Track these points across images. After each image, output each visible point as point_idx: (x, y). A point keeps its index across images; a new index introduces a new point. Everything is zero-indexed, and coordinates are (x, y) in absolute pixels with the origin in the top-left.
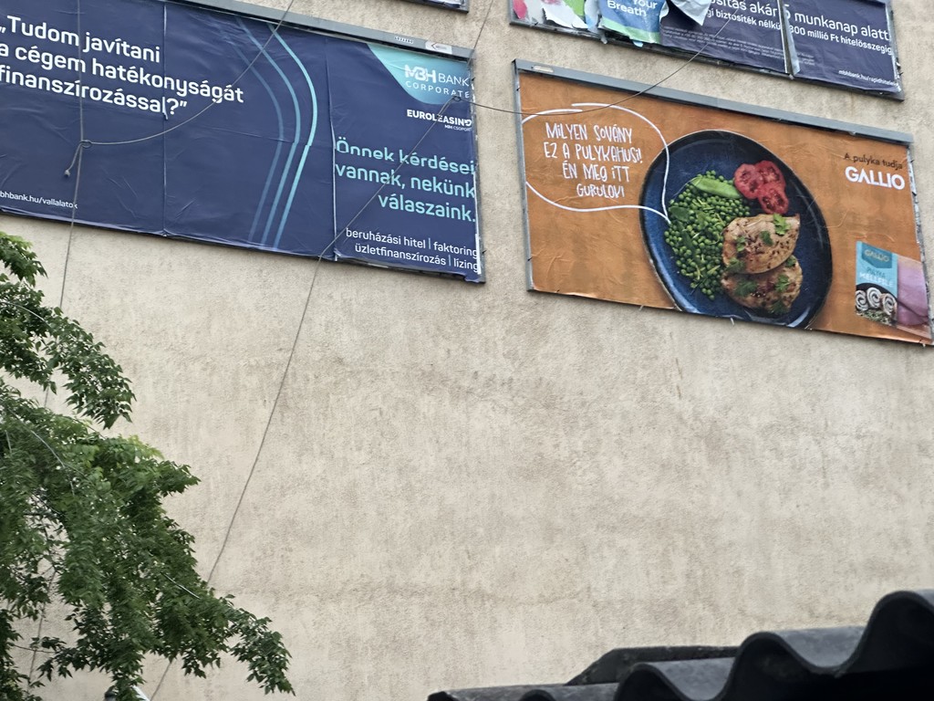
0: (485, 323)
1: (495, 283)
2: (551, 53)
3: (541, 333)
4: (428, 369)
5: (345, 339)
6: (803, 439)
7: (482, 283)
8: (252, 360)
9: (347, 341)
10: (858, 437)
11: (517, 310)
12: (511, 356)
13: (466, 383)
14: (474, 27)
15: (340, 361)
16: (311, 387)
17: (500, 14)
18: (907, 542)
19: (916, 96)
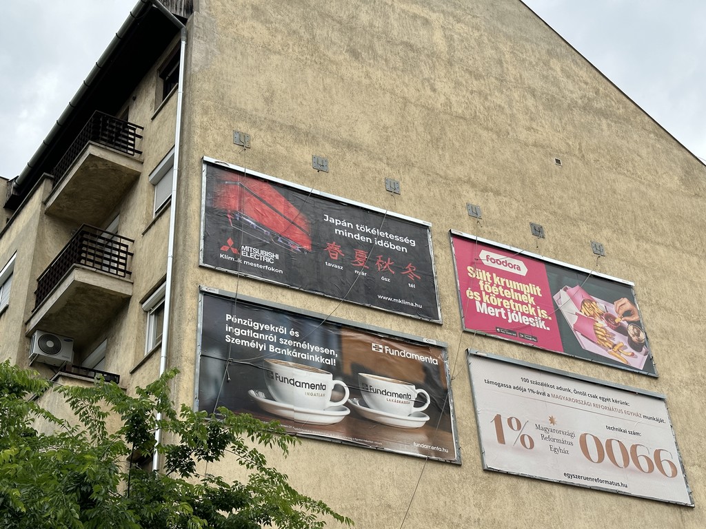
0: (463, 487)
1: (466, 465)
2: (484, 346)
3: (492, 494)
4: (435, 512)
5: (391, 494)
7: (460, 465)
8: (343, 505)
9: (393, 496)
11: (479, 480)
12: (478, 506)
14: (446, 332)
15: (389, 506)
16: (375, 521)
17: (457, 326)
19: (664, 376)
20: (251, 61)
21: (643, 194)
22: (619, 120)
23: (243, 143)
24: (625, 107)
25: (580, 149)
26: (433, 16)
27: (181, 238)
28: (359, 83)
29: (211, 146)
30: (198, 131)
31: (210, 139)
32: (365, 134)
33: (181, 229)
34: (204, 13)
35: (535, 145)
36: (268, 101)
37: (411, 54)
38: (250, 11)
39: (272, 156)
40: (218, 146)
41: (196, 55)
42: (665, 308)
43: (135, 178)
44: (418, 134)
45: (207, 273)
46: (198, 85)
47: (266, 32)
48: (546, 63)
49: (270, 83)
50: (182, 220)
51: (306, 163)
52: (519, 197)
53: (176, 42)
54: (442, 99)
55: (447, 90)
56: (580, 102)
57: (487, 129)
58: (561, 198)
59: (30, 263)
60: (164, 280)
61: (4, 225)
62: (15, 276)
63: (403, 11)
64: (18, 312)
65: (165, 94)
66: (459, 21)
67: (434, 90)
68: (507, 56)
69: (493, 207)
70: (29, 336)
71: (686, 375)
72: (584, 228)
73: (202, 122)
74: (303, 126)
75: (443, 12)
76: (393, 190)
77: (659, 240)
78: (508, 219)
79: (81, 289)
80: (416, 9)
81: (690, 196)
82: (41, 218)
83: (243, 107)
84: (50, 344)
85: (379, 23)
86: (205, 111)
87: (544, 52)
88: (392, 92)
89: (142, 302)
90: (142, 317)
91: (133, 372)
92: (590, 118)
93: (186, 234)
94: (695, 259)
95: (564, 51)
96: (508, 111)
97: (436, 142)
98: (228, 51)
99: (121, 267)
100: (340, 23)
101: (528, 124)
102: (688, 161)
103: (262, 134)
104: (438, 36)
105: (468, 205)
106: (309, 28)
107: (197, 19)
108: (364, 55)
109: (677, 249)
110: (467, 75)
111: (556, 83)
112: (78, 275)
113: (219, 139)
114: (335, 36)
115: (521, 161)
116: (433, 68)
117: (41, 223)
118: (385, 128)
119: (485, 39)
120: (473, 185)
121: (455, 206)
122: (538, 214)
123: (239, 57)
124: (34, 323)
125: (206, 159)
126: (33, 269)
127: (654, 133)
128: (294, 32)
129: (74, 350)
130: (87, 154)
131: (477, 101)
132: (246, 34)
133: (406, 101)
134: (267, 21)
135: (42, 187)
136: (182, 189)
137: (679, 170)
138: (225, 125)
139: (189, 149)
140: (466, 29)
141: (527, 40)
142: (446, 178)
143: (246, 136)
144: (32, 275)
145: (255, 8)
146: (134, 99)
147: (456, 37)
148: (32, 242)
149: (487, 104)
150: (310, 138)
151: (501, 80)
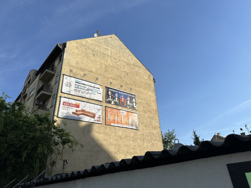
2: (109, 105)
3: (106, 128)
6: (128, 138)
7: (102, 124)
12: (104, 130)
13: (100, 132)
14: (103, 103)
18: (136, 146)
20: (75, 56)
21: (141, 80)
22: (139, 67)
24: (140, 65)
25: (131, 72)
26: (109, 48)
28: (94, 60)
29: (66, 72)
31: (66, 70)
32: (94, 69)
34: (67, 48)
35: (124, 71)
36: (77, 64)
37: (104, 55)
38: (75, 47)
39: (76, 73)
40: (67, 72)
41: (65, 56)
42: (141, 99)
43: (54, 75)
44: (103, 69)
45: (62, 94)
46: (65, 61)
47: (78, 51)
48: (128, 57)
49: (78, 61)
50: (59, 84)
51: (82, 75)
52: (119, 80)
53: (61, 53)
54: (108, 63)
55: (109, 62)
56: (133, 64)
57: (116, 69)
58: (127, 80)
59: (37, 87)
60: (55, 95)
62: (35, 89)
63: (104, 47)
64: (34, 95)
65: (60, 61)
66: (113, 49)
67: (107, 62)
68: (121, 56)
69: (115, 82)
70: (35, 100)
71: (142, 110)
72: (130, 86)
73: (64, 68)
74: (83, 68)
76: (97, 79)
77: (142, 88)
78: (117, 84)
79: (43, 94)
80: (106, 47)
81: (149, 80)
82: (39, 81)
83: (72, 65)
84: (39, 102)
85: (99, 50)
86: (65, 66)
87: (128, 55)
88: (100, 62)
89: (53, 97)
90: (53, 99)
91: (50, 108)
92: (134, 67)
93: (59, 87)
94: (148, 91)
95: (132, 55)
96: (120, 66)
97: (106, 71)
98: (70, 55)
99: (50, 90)
100: (92, 50)
101: (123, 68)
102: (150, 74)
103: (75, 70)
104: (109, 52)
105: (110, 82)
106: (86, 51)
108: (95, 55)
109: (145, 89)
110: (114, 59)
111: (129, 60)
112: (42, 92)
113: (67, 70)
114: (91, 52)
115: (121, 74)
116: (107, 58)
118: (98, 68)
119: (118, 52)
120: (112, 78)
121: (108, 82)
122: (122, 83)
123: (73, 56)
124: (36, 98)
125: (64, 74)
126: (37, 89)
127: (145, 69)
128: (83, 51)
129: (43, 102)
130: (46, 71)
131: (115, 64)
132: (74, 52)
133: (102, 64)
134: (78, 49)
135: (40, 74)
136: (60, 79)
137: (148, 76)
138: (69, 68)
140: (115, 51)
141: (125, 53)
142: (107, 77)
144: (37, 90)
145: (76, 47)
146: (56, 60)
147: (113, 52)
148: (37, 84)
149: (116, 64)
150: (83, 70)
151: (119, 60)
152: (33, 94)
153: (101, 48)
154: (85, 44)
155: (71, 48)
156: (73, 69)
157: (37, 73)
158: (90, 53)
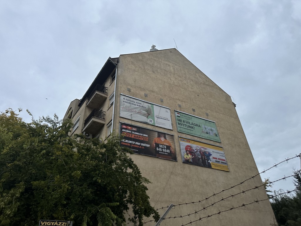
0: (178, 167)
1: (179, 161)
2: (182, 135)
3: (184, 168)
4: (172, 172)
5: (162, 168)
6: (217, 183)
7: (177, 162)
8: (151, 170)
10: (223, 183)
11: (181, 165)
12: (181, 171)
13: (176, 174)
14: (174, 132)
15: (161, 170)
17: (176, 131)
19: (222, 142)
20: (131, 73)
21: (217, 103)
22: (211, 86)
23: (129, 90)
24: (213, 84)
25: (203, 93)
26: (171, 64)
27: (116, 111)
28: (154, 78)
30: (119, 88)
31: (122, 90)
32: (156, 89)
33: (116, 109)
34: (121, 63)
35: (193, 92)
36: (135, 82)
37: (166, 72)
39: (136, 93)
41: (119, 72)
43: (106, 98)
44: (167, 89)
45: (121, 118)
46: (119, 78)
47: (134, 67)
48: (195, 74)
49: (135, 78)
50: (116, 107)
51: (143, 95)
52: (190, 103)
53: (115, 69)
54: (173, 82)
55: (173, 80)
56: (203, 83)
57: (183, 88)
58: (199, 103)
59: (83, 117)
60: (112, 120)
61: (78, 109)
62: (80, 120)
63: (164, 63)
64: (80, 128)
65: (113, 80)
66: (176, 65)
67: (171, 80)
68: (187, 73)
69: (184, 105)
70: (83, 133)
71: (227, 142)
72: (204, 110)
73: (120, 86)
74: (142, 87)
75: (173, 63)
76: (162, 101)
77: (221, 112)
78: (187, 108)
79: (94, 122)
80: (166, 63)
82: (86, 107)
83: (129, 83)
84: (87, 134)
85: (159, 65)
86: (121, 84)
87: (194, 72)
88: (162, 80)
89: (107, 125)
90: (107, 128)
91: (105, 140)
92: (205, 86)
93: (117, 110)
94: (229, 117)
95: (199, 72)
96: (187, 84)
97: (171, 91)
98: (126, 71)
99: (103, 118)
100: (150, 65)
101: (191, 87)
103: (133, 89)
104: (172, 68)
105: (178, 104)
106: (144, 66)
107: (119, 64)
108: (156, 72)
110: (178, 77)
111: (197, 78)
112: (93, 119)
113: (124, 90)
114: (149, 68)
115: (190, 95)
116: (170, 75)
117: (86, 109)
118: (160, 88)
119: (182, 69)
120: (179, 100)
121: (175, 105)
122: (194, 107)
123: (128, 72)
124: (84, 130)
125: (121, 94)
127: (219, 90)
128: (140, 67)
129: (92, 136)
130: (96, 93)
131: (180, 82)
132: (130, 67)
133: (165, 82)
134: (135, 65)
135: (86, 101)
136: (116, 100)
137: (225, 97)
138: (125, 87)
139: (117, 91)
140: (178, 67)
141: (191, 69)
142: (173, 99)
143: (130, 89)
144: (83, 120)
145: (132, 62)
146: (106, 82)
147: (175, 68)
148: (84, 112)
149: (182, 83)
150: (144, 90)
151: (185, 78)
152: (78, 127)
153: (161, 64)
154: (141, 58)
155: (125, 63)
156: (131, 89)
157: (80, 103)
158: (149, 70)
